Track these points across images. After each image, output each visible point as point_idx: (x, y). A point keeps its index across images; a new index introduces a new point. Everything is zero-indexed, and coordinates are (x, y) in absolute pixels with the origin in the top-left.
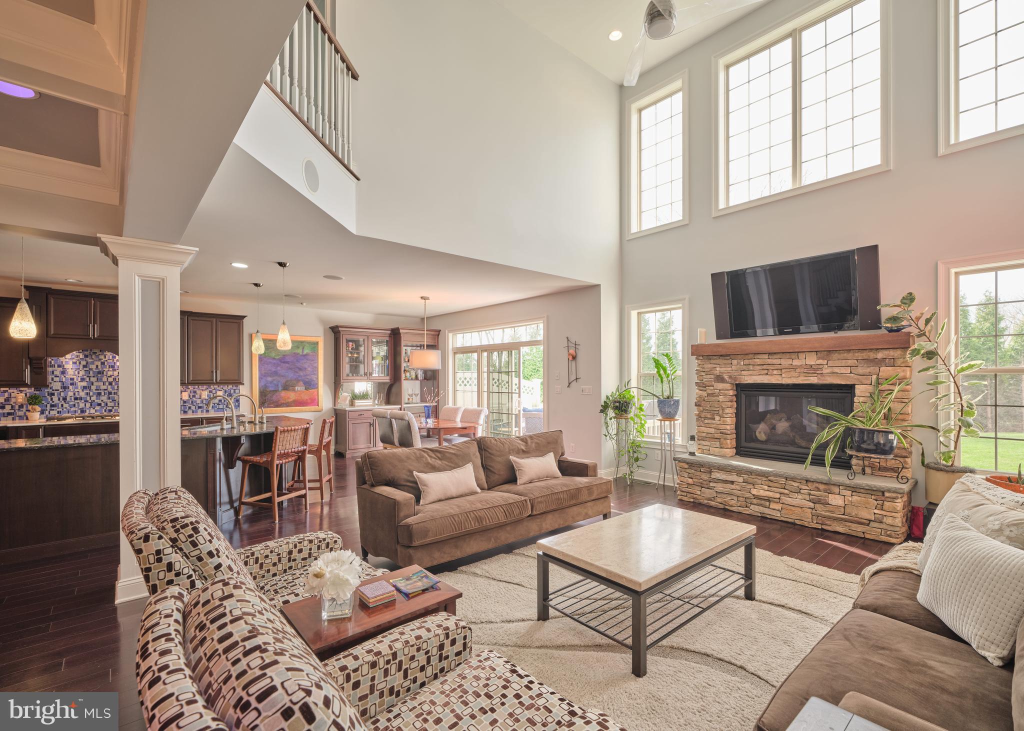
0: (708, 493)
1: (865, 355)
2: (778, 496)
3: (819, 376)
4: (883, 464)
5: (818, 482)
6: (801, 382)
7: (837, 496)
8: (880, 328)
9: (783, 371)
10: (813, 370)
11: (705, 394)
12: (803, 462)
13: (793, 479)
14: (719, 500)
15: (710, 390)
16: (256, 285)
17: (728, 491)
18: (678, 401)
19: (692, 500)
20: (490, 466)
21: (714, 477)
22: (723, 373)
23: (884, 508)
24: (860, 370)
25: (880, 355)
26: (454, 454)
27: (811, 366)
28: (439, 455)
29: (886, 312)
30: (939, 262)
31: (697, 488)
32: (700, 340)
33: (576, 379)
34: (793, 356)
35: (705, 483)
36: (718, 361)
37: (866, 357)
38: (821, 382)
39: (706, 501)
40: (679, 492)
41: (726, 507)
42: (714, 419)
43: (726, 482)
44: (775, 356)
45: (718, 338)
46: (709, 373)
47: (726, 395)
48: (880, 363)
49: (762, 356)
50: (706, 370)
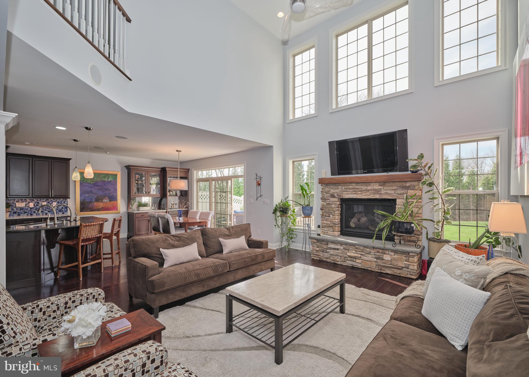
0: (326, 255)
1: (401, 184)
2: (360, 256)
3: (380, 194)
4: (409, 239)
5: (379, 249)
6: (372, 198)
7: (388, 255)
8: (408, 171)
9: (363, 192)
10: (377, 191)
11: (325, 204)
12: (372, 238)
13: (367, 247)
14: (332, 259)
15: (328, 202)
16: (75, 140)
17: (336, 254)
18: (312, 207)
19: (318, 259)
20: (208, 244)
21: (329, 247)
22: (334, 193)
23: (410, 261)
24: (399, 192)
25: (408, 184)
26: (186, 238)
27: (376, 189)
28: (177, 239)
29: (411, 163)
30: (434, 139)
31: (321, 252)
32: (324, 176)
33: (261, 196)
34: (368, 184)
35: (324, 250)
36: (332, 187)
37: (401, 185)
38: (380, 198)
39: (325, 259)
40: (312, 255)
41: (335, 262)
42: (330, 217)
43: (335, 249)
44: (359, 184)
45: (332, 175)
46: (327, 193)
47: (335, 204)
48: (408, 188)
49: (352, 184)
50: (326, 191)
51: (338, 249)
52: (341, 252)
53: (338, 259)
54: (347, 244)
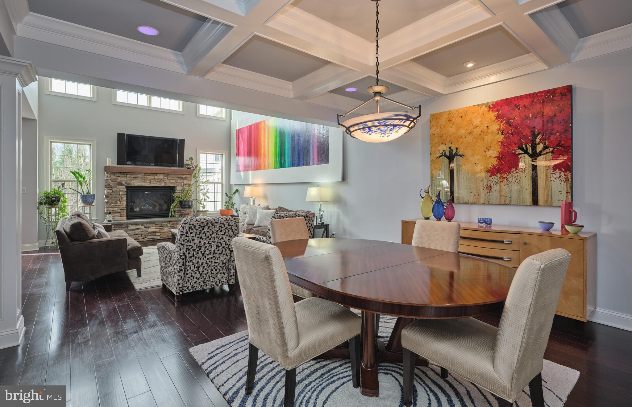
1: (180, 176)
2: (159, 230)
3: (164, 183)
5: (174, 221)
6: (158, 185)
8: (182, 166)
9: (151, 181)
10: (162, 181)
11: (111, 191)
15: (114, 189)
18: (94, 195)
22: (121, 181)
24: (179, 181)
25: (184, 176)
27: (162, 179)
29: (185, 162)
30: (197, 149)
32: (109, 164)
34: (155, 175)
36: (119, 175)
37: (180, 177)
38: (165, 185)
42: (117, 203)
44: (147, 175)
45: (118, 164)
46: (114, 181)
47: (123, 191)
48: (184, 179)
49: (141, 174)
50: (113, 179)
51: (138, 229)
52: (142, 231)
53: (140, 237)
54: (147, 223)
